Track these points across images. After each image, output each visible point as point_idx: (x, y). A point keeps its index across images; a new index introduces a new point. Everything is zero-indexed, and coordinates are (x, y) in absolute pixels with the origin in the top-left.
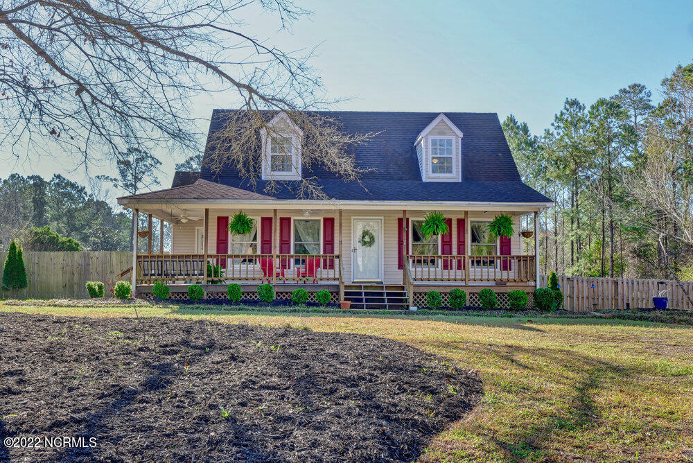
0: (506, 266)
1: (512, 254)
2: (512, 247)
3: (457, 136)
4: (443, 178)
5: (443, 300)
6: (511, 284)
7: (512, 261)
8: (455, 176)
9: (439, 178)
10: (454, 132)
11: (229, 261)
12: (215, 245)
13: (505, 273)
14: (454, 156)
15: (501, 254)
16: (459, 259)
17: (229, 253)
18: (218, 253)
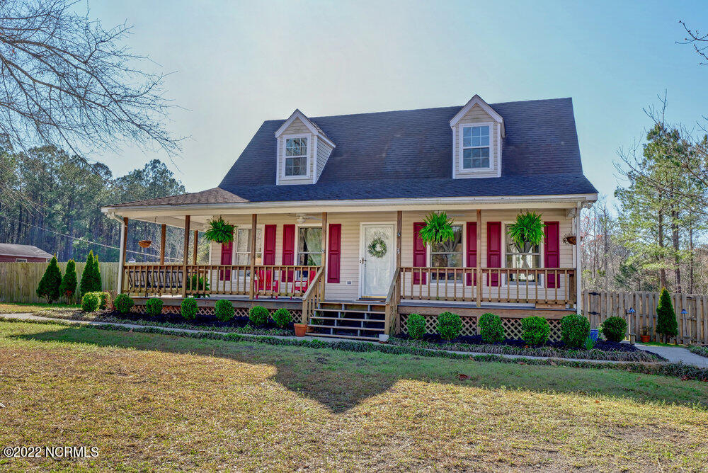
0: (551, 283)
1: (562, 266)
2: (561, 257)
3: (495, 121)
4: (479, 173)
5: (428, 324)
6: (542, 307)
7: (561, 275)
8: (494, 169)
9: (473, 173)
10: (491, 117)
11: (234, 273)
12: (220, 255)
13: (551, 291)
14: (491, 146)
15: (546, 266)
16: (469, 272)
17: (233, 264)
18: (222, 263)
